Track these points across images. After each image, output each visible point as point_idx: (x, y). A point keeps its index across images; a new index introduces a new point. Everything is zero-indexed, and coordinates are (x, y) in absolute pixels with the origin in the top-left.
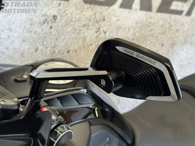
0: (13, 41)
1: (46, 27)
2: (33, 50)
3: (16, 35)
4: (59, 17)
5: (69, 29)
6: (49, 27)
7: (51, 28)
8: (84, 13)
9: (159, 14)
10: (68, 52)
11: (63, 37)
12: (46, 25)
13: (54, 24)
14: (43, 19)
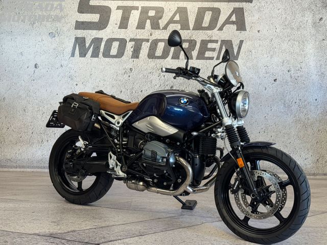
0: (106, 88)
1: (126, 76)
2: (119, 92)
3: (108, 83)
4: (133, 69)
5: (140, 76)
6: (128, 76)
7: (129, 76)
8: (149, 65)
9: (198, 61)
10: (141, 91)
11: (137, 82)
12: (126, 74)
13: (131, 74)
14: (124, 71)
